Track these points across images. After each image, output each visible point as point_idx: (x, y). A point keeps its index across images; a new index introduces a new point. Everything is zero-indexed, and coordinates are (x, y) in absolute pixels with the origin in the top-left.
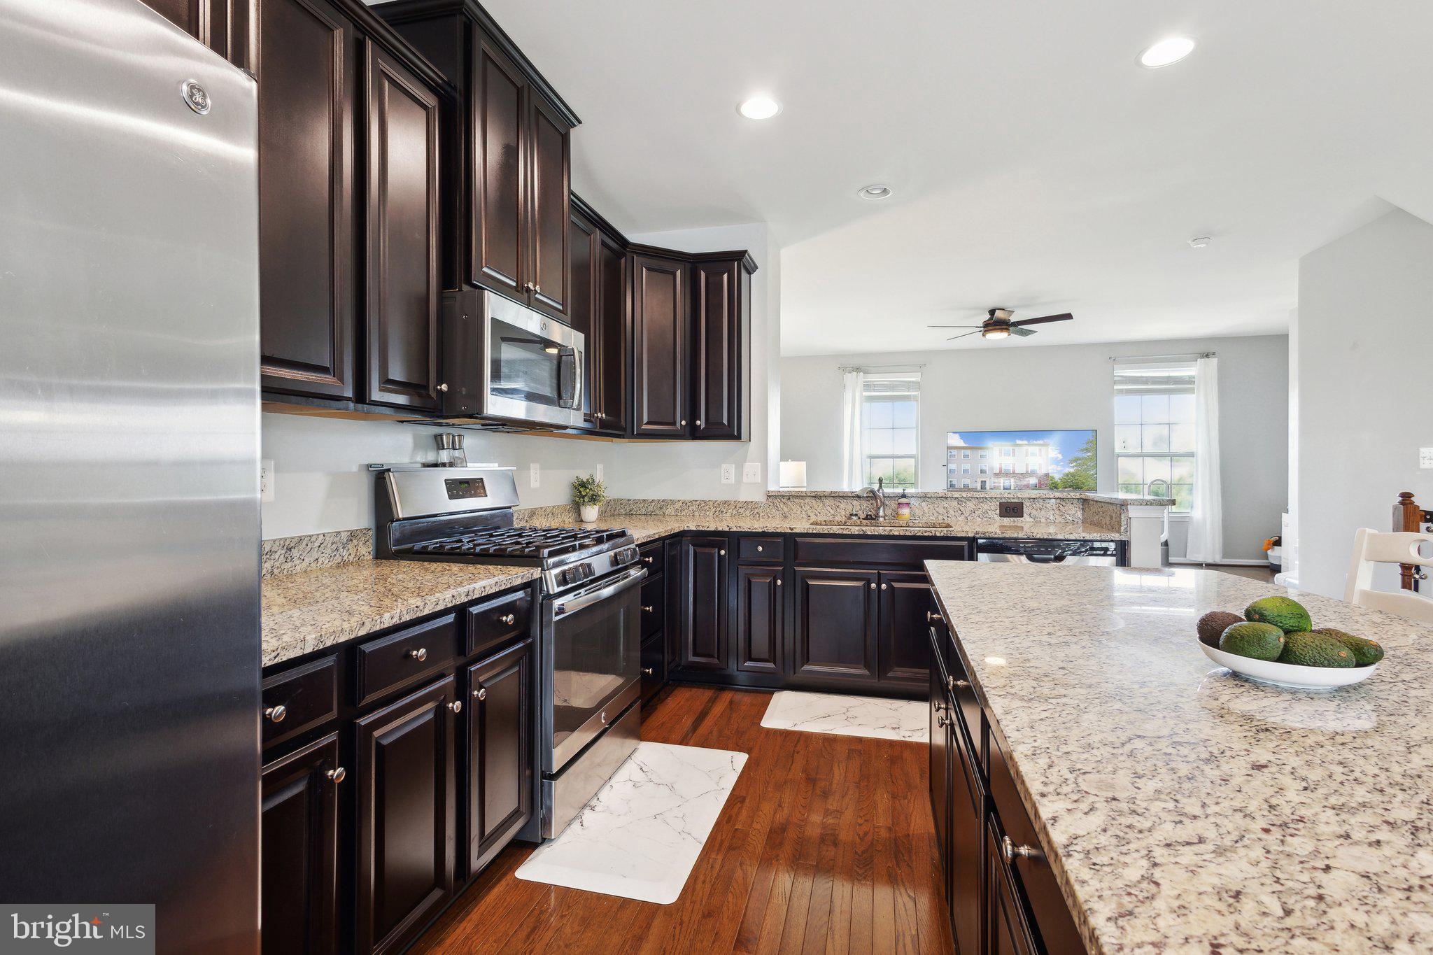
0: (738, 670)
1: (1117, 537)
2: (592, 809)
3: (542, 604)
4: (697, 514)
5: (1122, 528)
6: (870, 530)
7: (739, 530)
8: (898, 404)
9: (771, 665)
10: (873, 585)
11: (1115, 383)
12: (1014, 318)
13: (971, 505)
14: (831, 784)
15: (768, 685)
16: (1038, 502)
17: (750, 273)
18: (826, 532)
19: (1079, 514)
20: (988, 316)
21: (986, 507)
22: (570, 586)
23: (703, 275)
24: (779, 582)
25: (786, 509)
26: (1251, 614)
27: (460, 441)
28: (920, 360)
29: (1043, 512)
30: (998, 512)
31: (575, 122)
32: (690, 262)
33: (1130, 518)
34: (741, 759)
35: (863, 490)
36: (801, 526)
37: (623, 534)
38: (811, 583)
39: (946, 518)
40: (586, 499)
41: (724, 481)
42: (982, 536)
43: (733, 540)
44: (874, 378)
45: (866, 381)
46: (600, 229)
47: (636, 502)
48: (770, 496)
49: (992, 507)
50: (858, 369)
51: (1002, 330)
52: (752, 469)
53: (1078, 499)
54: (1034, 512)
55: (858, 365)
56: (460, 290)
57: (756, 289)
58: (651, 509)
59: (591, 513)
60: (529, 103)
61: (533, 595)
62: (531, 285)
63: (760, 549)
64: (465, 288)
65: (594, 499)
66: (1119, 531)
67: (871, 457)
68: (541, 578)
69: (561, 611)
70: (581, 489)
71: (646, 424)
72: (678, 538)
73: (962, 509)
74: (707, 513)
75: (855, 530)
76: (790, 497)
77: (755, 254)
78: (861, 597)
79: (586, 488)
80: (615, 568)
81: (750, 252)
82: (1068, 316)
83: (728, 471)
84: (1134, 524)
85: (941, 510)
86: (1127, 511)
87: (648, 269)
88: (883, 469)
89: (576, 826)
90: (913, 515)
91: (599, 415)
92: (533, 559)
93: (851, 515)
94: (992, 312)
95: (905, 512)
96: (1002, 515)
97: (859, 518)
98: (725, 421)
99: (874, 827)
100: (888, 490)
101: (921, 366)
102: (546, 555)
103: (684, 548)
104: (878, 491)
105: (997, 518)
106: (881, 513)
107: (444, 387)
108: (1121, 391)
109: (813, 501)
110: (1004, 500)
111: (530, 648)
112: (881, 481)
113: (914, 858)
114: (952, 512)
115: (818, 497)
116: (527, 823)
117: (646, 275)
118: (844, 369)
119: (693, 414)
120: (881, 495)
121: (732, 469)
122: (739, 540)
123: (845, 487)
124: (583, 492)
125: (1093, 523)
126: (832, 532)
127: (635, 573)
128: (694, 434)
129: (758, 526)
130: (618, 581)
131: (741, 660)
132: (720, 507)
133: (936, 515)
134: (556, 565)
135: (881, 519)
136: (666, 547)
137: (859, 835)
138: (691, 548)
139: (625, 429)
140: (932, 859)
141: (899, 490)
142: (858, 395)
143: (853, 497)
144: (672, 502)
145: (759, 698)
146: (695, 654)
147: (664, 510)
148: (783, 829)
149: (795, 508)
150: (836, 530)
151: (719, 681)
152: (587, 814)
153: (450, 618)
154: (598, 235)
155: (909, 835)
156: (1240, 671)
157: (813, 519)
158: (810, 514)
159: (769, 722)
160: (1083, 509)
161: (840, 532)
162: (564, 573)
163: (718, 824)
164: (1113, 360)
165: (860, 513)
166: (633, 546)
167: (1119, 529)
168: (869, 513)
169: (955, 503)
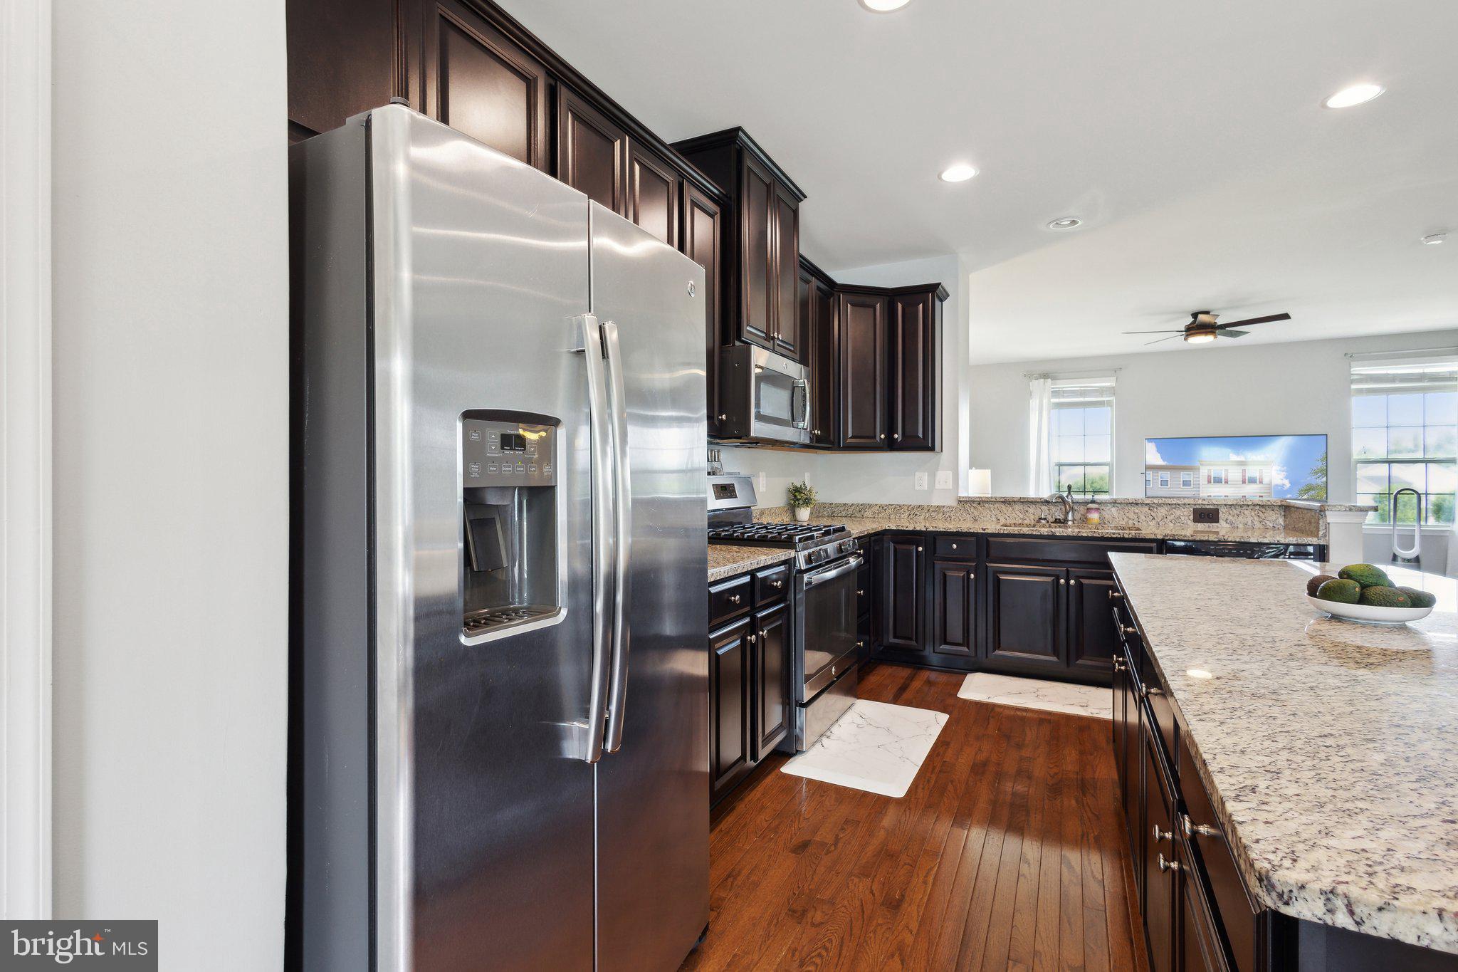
0: (934, 652)
1: (1314, 541)
2: (828, 737)
3: (795, 577)
4: (892, 516)
5: (1321, 533)
6: (1059, 531)
7: (935, 529)
8: (1089, 410)
9: (966, 649)
10: (1062, 581)
11: (1352, 382)
12: (1220, 321)
13: (1163, 511)
14: (1024, 740)
15: (962, 668)
16: (1235, 509)
17: (942, 301)
18: (1016, 532)
19: (1281, 521)
20: (1191, 320)
21: (1178, 513)
22: (814, 564)
23: (900, 306)
24: (972, 576)
25: (976, 513)
26: (1342, 574)
27: (718, 456)
28: (1114, 365)
29: (1240, 518)
30: (1192, 517)
31: (802, 197)
32: (889, 296)
33: (1329, 523)
34: (943, 718)
35: (1052, 496)
36: (992, 528)
37: (843, 529)
38: (1002, 577)
39: (1136, 523)
40: (801, 502)
41: (917, 488)
42: (1171, 538)
43: (931, 539)
44: (1063, 385)
45: (1052, 388)
46: (816, 277)
47: (837, 505)
48: (961, 501)
49: (1185, 513)
50: (1045, 376)
51: (1206, 333)
52: (944, 477)
53: (1280, 506)
54: (1230, 518)
55: (1047, 371)
56: (734, 345)
57: (947, 314)
58: (850, 512)
59: (804, 514)
60: (774, 194)
61: (790, 569)
62: (776, 335)
63: (955, 546)
64: (737, 343)
65: (807, 502)
66: (1317, 536)
67: (1060, 465)
68: (795, 557)
69: (809, 583)
70: (797, 494)
71: (850, 438)
72: (880, 536)
73: (1153, 514)
74: (902, 516)
75: (1045, 531)
76: (981, 502)
77: (947, 285)
78: (1050, 592)
79: (800, 493)
80: (841, 555)
81: (943, 284)
82: (1286, 316)
83: (922, 479)
84: (1333, 529)
85: (1132, 515)
86: (1326, 517)
87: (852, 305)
88: (1073, 477)
89: (818, 746)
90: (1102, 519)
91: (816, 432)
92: (788, 543)
93: (1040, 519)
94: (1195, 315)
95: (1094, 516)
96: (1195, 521)
97: (1048, 522)
98: (921, 435)
99: (1063, 770)
100: (1078, 497)
101: (1116, 371)
102: (797, 541)
103: (886, 545)
104: (1067, 497)
105: (1191, 523)
106: (1070, 517)
107: (724, 417)
108: (1360, 391)
109: (1003, 506)
110: (1198, 507)
111: (787, 608)
112: (1069, 487)
113: (1098, 792)
114: (1142, 517)
115: (1007, 502)
116: (786, 737)
117: (851, 311)
118: (1030, 376)
119: (891, 429)
120: (1070, 500)
121: (925, 477)
122: (935, 539)
123: (1032, 494)
124: (797, 496)
125: (1295, 529)
126: (1022, 532)
127: (853, 562)
128: (891, 446)
129: (952, 527)
130: (842, 565)
131: (937, 642)
132: (914, 510)
133: (1126, 520)
134: (804, 549)
135: (1070, 523)
136: (872, 544)
137: (1050, 774)
138: (892, 545)
139: (833, 443)
140: (1114, 794)
141: (1089, 497)
142: (1045, 401)
143: (1042, 502)
144: (870, 506)
145: (954, 678)
146: (895, 637)
147: (862, 513)
148: (985, 764)
149: (986, 512)
150: (1026, 530)
151: (916, 661)
152: (825, 740)
153: (747, 579)
154: (815, 282)
155: (1094, 778)
156: (1340, 614)
157: (1003, 521)
158: (999, 517)
159: (965, 693)
160: (1285, 515)
161: (1030, 533)
162: (810, 555)
163: (929, 757)
164: (1350, 357)
165: (1049, 518)
166: (851, 538)
167: (1318, 534)
168: (1058, 517)
169: (1146, 509)
